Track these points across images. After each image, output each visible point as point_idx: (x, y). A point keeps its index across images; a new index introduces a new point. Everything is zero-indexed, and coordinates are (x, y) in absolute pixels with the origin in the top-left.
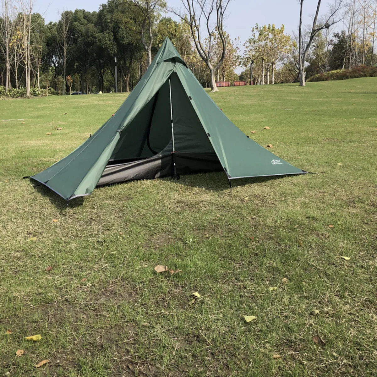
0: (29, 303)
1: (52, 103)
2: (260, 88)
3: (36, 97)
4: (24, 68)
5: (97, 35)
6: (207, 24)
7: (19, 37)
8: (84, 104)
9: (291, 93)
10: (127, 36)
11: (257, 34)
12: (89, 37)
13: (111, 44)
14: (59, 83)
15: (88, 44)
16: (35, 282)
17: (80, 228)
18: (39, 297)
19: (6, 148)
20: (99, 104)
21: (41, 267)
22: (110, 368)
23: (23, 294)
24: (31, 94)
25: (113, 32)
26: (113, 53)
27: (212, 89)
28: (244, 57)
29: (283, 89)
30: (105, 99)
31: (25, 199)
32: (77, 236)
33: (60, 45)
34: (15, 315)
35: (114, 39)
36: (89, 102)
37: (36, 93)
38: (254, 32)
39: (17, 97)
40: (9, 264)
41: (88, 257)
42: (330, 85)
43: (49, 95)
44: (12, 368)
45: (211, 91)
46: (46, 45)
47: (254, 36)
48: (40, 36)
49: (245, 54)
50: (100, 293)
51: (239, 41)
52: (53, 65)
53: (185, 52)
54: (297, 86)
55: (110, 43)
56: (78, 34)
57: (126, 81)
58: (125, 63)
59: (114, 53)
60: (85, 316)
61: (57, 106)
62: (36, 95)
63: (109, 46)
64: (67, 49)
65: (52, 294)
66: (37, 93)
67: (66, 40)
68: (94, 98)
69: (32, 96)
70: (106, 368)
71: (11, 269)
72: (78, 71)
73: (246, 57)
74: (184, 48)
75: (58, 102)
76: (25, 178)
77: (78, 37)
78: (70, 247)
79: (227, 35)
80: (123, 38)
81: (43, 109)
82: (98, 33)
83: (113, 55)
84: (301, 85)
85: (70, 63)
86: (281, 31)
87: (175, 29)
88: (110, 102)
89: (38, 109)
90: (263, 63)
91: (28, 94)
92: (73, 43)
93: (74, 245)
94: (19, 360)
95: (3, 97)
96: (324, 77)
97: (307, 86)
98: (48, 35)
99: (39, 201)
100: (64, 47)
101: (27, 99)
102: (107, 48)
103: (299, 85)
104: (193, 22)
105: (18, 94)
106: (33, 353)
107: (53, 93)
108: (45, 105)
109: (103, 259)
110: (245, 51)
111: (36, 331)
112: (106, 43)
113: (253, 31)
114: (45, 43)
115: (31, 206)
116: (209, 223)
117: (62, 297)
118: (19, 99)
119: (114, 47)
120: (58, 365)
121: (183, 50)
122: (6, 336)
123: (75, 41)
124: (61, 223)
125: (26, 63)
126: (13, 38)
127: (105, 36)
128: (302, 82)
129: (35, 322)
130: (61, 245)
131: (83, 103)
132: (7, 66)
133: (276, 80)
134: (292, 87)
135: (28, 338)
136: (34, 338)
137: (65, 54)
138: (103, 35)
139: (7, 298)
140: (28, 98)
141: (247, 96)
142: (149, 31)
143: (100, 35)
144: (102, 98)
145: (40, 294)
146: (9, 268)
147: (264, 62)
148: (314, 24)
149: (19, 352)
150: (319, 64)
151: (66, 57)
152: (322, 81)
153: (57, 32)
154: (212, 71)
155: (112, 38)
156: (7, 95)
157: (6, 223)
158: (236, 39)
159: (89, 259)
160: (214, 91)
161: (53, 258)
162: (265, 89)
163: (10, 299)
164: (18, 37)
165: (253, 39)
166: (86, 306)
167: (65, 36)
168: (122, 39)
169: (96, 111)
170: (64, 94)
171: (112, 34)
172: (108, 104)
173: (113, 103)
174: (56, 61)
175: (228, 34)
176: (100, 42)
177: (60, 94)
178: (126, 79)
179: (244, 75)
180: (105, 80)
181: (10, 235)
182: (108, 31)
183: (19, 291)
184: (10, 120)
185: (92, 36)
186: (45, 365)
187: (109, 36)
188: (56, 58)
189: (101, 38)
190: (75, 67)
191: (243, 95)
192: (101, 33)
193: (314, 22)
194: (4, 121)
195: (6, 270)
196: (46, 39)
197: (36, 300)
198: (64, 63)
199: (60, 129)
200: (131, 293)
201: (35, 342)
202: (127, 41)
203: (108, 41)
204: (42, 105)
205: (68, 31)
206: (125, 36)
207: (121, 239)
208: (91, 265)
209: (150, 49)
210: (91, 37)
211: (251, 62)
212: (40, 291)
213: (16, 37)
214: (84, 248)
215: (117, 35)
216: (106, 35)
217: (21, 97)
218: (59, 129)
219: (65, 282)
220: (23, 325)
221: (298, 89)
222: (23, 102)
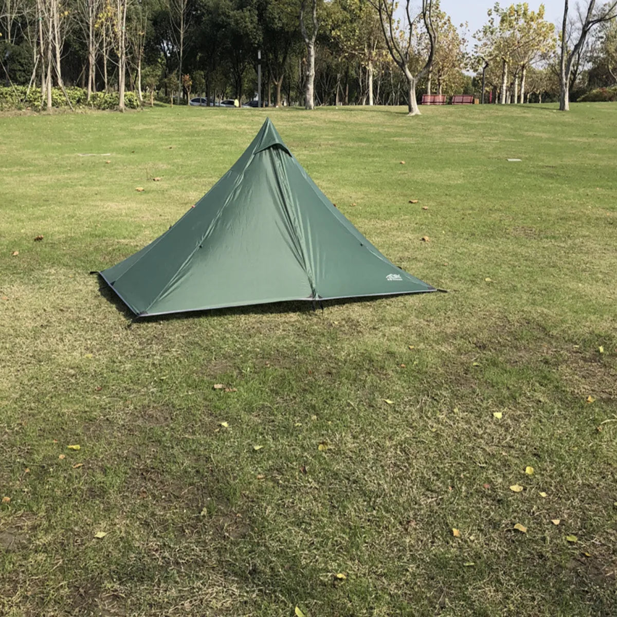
0: (75, 419)
1: (156, 124)
2: (491, 111)
3: (133, 110)
4: (116, 65)
5: (232, 13)
6: (407, 8)
7: (109, 14)
8: (204, 128)
9: (541, 123)
10: (279, 17)
11: (497, 19)
12: (219, 15)
13: (255, 28)
14: (171, 85)
15: (218, 26)
16: (83, 401)
17: (140, 347)
18: (84, 415)
19: (78, 215)
20: (227, 130)
21: (92, 386)
22: (128, 474)
23: (71, 410)
24: (125, 105)
25: (258, 9)
26: (256, 42)
27: (410, 110)
28: (473, 55)
29: (529, 115)
30: (237, 119)
31: (88, 305)
32: (134, 355)
33: (173, 25)
34: (62, 428)
35: (259, 20)
36: (211, 125)
37: (133, 105)
38: (491, 16)
39: (104, 109)
40: (62, 381)
41: (139, 380)
42: (611, 111)
43: (156, 102)
44: (55, 466)
45: (408, 113)
46: (153, 24)
47: (492, 24)
48: (143, 9)
49: (475, 50)
50: (139, 415)
51: (468, 29)
52: (162, 53)
53: (374, 45)
54: (555, 111)
55: (252, 26)
56: (203, 10)
57: (277, 86)
58: (276, 58)
59: (258, 42)
60: (120, 434)
61: (164, 129)
62: (134, 108)
63: (251, 32)
64: (186, 32)
65: (97, 413)
66: (135, 104)
67: (184, 18)
68: (221, 117)
69: (127, 108)
70: (126, 473)
71: (64, 386)
72: (202, 65)
73: (476, 55)
74: (372, 38)
75: (165, 122)
76: (92, 273)
77: (203, 14)
78: (125, 367)
79: (446, 18)
80: (273, 19)
81: (141, 134)
82: (234, 11)
83: (256, 45)
84: (562, 108)
85: (190, 53)
86: (540, 15)
87: (360, 7)
88: (245, 126)
89: (132, 134)
90: (504, 68)
91: (122, 105)
92: (196, 22)
93: (128, 366)
94: (60, 462)
95: (83, 108)
96: (606, 95)
97: (572, 111)
98: (156, 9)
99: (102, 308)
100: (180, 29)
101: (119, 113)
102: (247, 35)
103: (559, 108)
104: (382, 4)
105: (106, 105)
106: (72, 458)
107: (161, 99)
108: (145, 127)
109: (152, 383)
110: (476, 45)
111: (76, 442)
112: (245, 27)
113: (489, 15)
114: (151, 20)
115: (94, 315)
116: (278, 350)
117: (104, 416)
118: (107, 112)
119: (259, 32)
120: (89, 468)
121: (372, 42)
122: (53, 444)
123: (198, 19)
124: (121, 339)
125: (119, 55)
126: (101, 16)
127: (244, 16)
128: (564, 104)
129: (77, 435)
130: (115, 365)
131: (203, 125)
132: (90, 60)
133: (535, 89)
134: (547, 112)
135: (70, 447)
136: (74, 447)
137: (182, 40)
138: (242, 14)
139: (57, 413)
140: (121, 111)
141: (464, 125)
142: (313, 14)
143: (236, 14)
144: (232, 119)
145: (86, 412)
146: (61, 385)
147: (506, 66)
148: (588, 13)
149: (61, 456)
150: (610, 67)
151: (184, 44)
152: (602, 101)
153: (171, 5)
154: (412, 83)
155: (256, 19)
156: (89, 105)
157: (64, 335)
158: (461, 25)
159: (140, 382)
160: (413, 114)
161: (105, 378)
162: (500, 114)
163: (59, 415)
164: (107, 15)
165: (490, 28)
166: (123, 426)
167: (182, 12)
168: (272, 21)
169: (219, 144)
170: (178, 102)
171: (256, 12)
172: (239, 130)
173: (248, 129)
174: (168, 49)
175: (449, 17)
176: (237, 24)
177: (172, 102)
178: (276, 83)
179: (478, 81)
180: (246, 80)
181: (67, 349)
182: (249, 7)
183: (68, 408)
184: (90, 154)
185: (224, 13)
186: (80, 467)
187: (251, 16)
188: (167, 45)
189: (239, 18)
190: (198, 58)
191: (458, 124)
192: (238, 10)
193: (590, 9)
194: (81, 155)
195: (58, 387)
196: (152, 14)
197: (81, 417)
198: (179, 53)
199: (158, 180)
200: (167, 418)
201: (74, 450)
202: (280, 25)
203: (249, 24)
204: (141, 127)
205: (187, 5)
206: (277, 16)
207: (177, 363)
208: (139, 388)
209: (313, 44)
210: (222, 16)
211: (484, 65)
212: (87, 409)
213: (105, 15)
214: (138, 369)
215: (264, 15)
216: (246, 14)
217: (111, 109)
218: (156, 179)
219: (110, 403)
220: (67, 437)
221: (555, 115)
222: (112, 118)
